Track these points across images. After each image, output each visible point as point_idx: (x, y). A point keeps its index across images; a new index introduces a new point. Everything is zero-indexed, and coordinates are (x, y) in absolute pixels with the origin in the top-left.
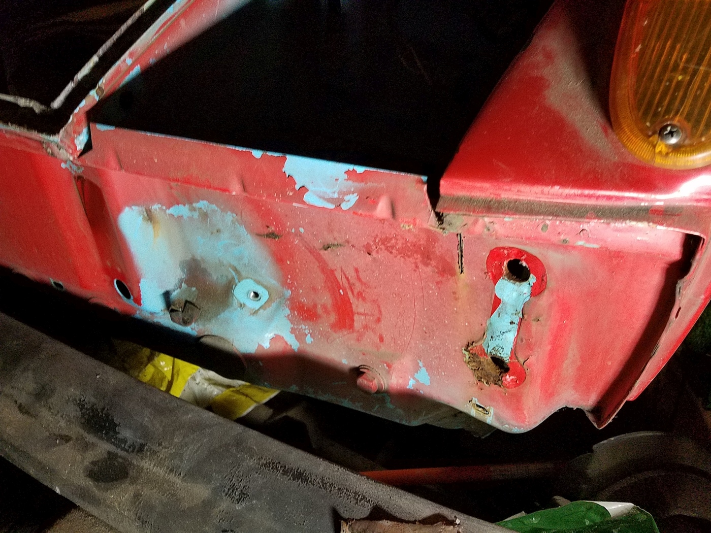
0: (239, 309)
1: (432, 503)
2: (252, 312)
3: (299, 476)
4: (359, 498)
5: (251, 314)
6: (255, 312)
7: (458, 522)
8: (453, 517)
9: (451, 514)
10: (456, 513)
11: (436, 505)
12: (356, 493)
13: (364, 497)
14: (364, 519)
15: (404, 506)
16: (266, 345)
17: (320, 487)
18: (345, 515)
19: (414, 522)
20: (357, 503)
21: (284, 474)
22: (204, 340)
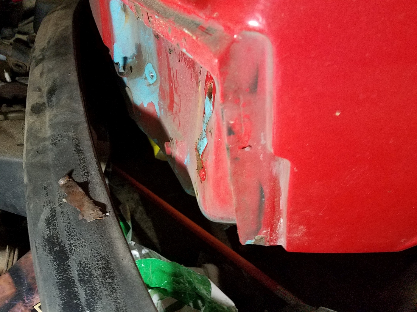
0: (143, 79)
1: (109, 199)
2: (148, 84)
3: (79, 151)
4: (87, 174)
5: (147, 85)
6: (149, 85)
7: (108, 214)
8: (109, 211)
9: (110, 209)
10: (112, 211)
11: (109, 201)
12: (88, 172)
13: (89, 175)
14: (76, 182)
15: (97, 191)
16: (145, 105)
17: (79, 160)
18: (73, 176)
19: (91, 199)
20: (83, 175)
21: (75, 146)
22: (127, 88)
